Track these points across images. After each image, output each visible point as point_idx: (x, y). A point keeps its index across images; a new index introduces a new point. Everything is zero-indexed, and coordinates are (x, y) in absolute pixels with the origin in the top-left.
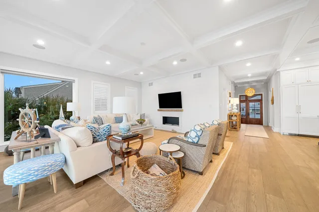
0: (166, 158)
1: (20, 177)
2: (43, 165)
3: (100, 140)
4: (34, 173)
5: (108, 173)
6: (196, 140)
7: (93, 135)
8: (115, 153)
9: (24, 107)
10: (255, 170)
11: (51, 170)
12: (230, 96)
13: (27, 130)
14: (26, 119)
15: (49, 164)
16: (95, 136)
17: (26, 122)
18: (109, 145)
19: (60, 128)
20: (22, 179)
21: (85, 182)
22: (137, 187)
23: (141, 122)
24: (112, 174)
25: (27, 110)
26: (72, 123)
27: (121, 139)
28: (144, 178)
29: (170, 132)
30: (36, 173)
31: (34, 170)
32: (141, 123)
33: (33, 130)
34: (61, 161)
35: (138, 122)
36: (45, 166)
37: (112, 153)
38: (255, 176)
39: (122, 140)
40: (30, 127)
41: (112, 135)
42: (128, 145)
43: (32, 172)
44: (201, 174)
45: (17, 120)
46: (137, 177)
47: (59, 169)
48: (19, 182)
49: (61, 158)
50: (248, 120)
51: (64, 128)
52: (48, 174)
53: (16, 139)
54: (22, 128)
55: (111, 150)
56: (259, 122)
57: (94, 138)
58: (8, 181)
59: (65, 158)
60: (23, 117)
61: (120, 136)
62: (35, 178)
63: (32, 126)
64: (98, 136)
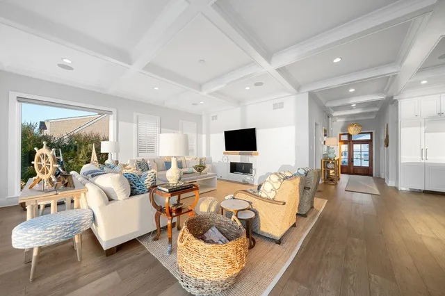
0: (228, 220)
1: (33, 238)
2: (63, 223)
3: (141, 191)
4: (51, 233)
6: (271, 196)
7: (131, 185)
8: (161, 210)
9: (40, 147)
10: (356, 240)
11: (74, 230)
12: (325, 135)
13: (45, 177)
14: (43, 162)
15: (72, 222)
16: (134, 186)
17: (44, 166)
18: (152, 198)
19: (90, 175)
20: (35, 241)
21: (120, 248)
22: (185, 258)
23: (200, 168)
24: (156, 239)
25: (44, 150)
26: (105, 169)
27: (167, 190)
28: (195, 245)
29: (240, 183)
30: (53, 234)
31: (51, 230)
32: (200, 170)
33: (51, 176)
34: (88, 219)
35: (196, 169)
36: (65, 225)
37: (155, 211)
38: (356, 248)
39: (169, 192)
40: (47, 172)
41: (157, 186)
42: (179, 200)
43: (49, 232)
44: (279, 242)
45: (32, 163)
46: (186, 245)
47: (84, 229)
48: (31, 245)
49: (88, 216)
51: (94, 174)
52: (70, 235)
53: (31, 188)
54: (39, 174)
55: (155, 205)
56: (367, 172)
57: (133, 189)
58: (18, 243)
59: (94, 215)
60: (39, 160)
61: (167, 187)
62: (51, 241)
63: (51, 171)
64: (138, 186)
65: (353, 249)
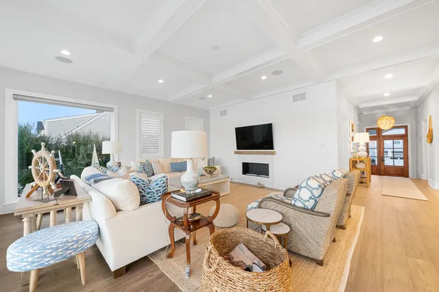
0: (260, 236)
1: (30, 259)
2: (65, 240)
3: (151, 200)
4: (51, 253)
5: (164, 254)
6: (310, 205)
7: (140, 192)
8: (175, 222)
9: (38, 148)
10: (420, 262)
11: (77, 248)
12: (353, 130)
13: (43, 184)
14: (42, 166)
15: (75, 239)
16: (144, 193)
17: (42, 171)
18: (165, 208)
19: (92, 180)
20: (33, 262)
21: (129, 268)
22: (216, 288)
23: (210, 170)
24: (170, 256)
25: (43, 152)
26: (109, 173)
27: (184, 199)
28: (228, 273)
29: (256, 187)
30: (54, 254)
31: (51, 248)
32: (210, 173)
33: (51, 183)
34: (92, 234)
35: (206, 171)
36: (67, 242)
37: (169, 222)
39: (187, 201)
40: (46, 179)
41: (170, 193)
42: (195, 210)
43: (49, 251)
44: (320, 263)
45: (30, 167)
46: (216, 271)
47: (89, 246)
48: (29, 268)
49: (92, 229)
50: (382, 168)
51: (97, 180)
52: (73, 254)
53: (28, 196)
54: (37, 181)
55: (169, 217)
56: (402, 172)
57: (142, 196)
58: (13, 265)
59: (99, 228)
60: (37, 164)
61: (183, 195)
62: (52, 262)
63: (50, 177)
64: (148, 194)
65: (421, 274)
